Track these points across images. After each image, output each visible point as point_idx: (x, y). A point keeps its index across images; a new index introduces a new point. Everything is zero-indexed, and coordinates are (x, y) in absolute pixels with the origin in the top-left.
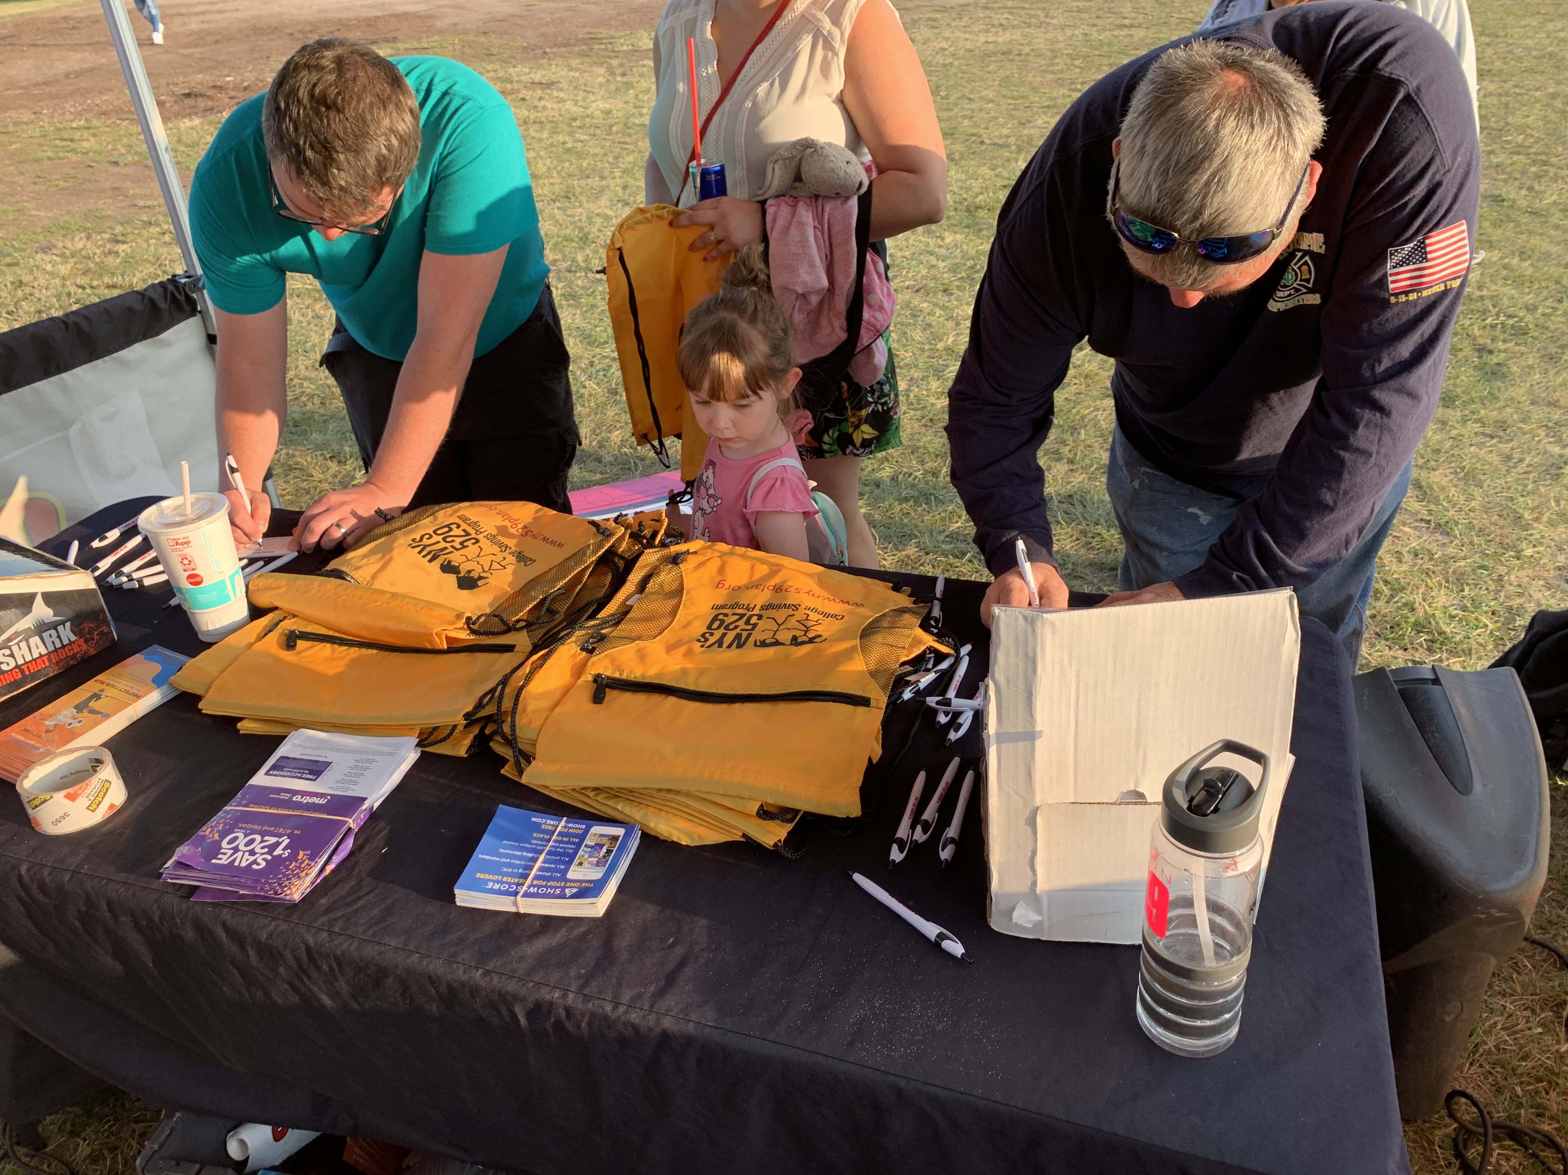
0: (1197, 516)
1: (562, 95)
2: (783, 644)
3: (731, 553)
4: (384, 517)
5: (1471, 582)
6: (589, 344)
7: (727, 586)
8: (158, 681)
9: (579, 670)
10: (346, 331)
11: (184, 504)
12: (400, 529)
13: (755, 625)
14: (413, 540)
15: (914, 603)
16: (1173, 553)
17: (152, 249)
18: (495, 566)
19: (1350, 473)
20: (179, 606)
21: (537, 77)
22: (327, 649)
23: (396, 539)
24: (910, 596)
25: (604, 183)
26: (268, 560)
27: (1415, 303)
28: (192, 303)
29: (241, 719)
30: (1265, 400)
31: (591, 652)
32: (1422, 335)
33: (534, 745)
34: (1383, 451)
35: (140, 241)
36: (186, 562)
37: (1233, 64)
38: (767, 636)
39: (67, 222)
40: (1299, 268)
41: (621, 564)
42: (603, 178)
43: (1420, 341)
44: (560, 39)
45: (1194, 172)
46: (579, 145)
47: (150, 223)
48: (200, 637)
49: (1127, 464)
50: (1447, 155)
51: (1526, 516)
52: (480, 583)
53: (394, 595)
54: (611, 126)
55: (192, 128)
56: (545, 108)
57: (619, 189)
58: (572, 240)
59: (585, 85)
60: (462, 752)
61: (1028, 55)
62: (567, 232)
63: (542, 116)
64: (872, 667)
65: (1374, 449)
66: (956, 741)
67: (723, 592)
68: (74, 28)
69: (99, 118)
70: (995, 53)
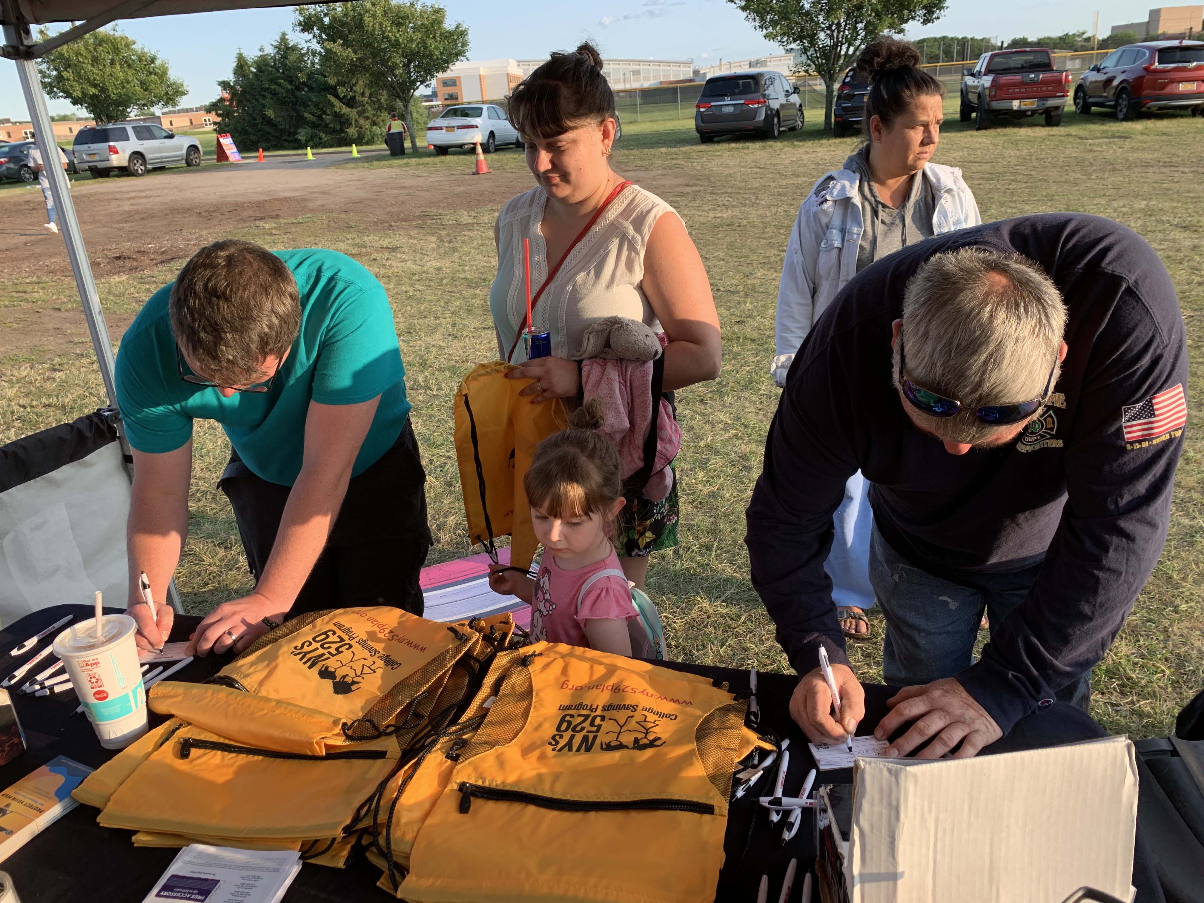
0: (947, 603)
1: (404, 256)
2: (627, 747)
3: (571, 654)
4: (269, 624)
5: (1143, 633)
6: (429, 445)
7: (570, 687)
8: (61, 794)
9: (446, 778)
10: (240, 460)
11: (96, 626)
12: (283, 636)
13: (599, 727)
14: (296, 648)
15: (735, 699)
16: (929, 633)
17: (83, 375)
18: (366, 670)
19: (1104, 588)
20: (83, 713)
21: (385, 244)
22: (217, 757)
23: (280, 647)
24: (729, 691)
25: (437, 322)
26: (167, 665)
27: (1147, 449)
28: (113, 431)
29: (135, 832)
30: (1014, 519)
31: (455, 759)
32: (1155, 475)
33: (407, 857)
34: (1131, 570)
35: (73, 369)
36: (94, 680)
37: (994, 267)
38: (611, 738)
39: (16, 355)
40: (1045, 419)
41: (477, 666)
42: (437, 318)
43: (1153, 480)
44: (402, 215)
45: (973, 353)
46: (418, 293)
47: (82, 355)
48: (102, 744)
49: (888, 561)
50: (1165, 334)
51: (1175, 577)
52: (353, 687)
53: (279, 702)
54: (442, 279)
55: (120, 283)
56: (391, 266)
57: (449, 326)
58: (415, 366)
59: (422, 249)
60: (341, 864)
61: (746, 226)
62: (410, 359)
63: (389, 272)
64: (711, 771)
65: (1124, 569)
66: (790, 840)
67: (568, 692)
68: (33, 209)
69: (47, 276)
70: (722, 225)
